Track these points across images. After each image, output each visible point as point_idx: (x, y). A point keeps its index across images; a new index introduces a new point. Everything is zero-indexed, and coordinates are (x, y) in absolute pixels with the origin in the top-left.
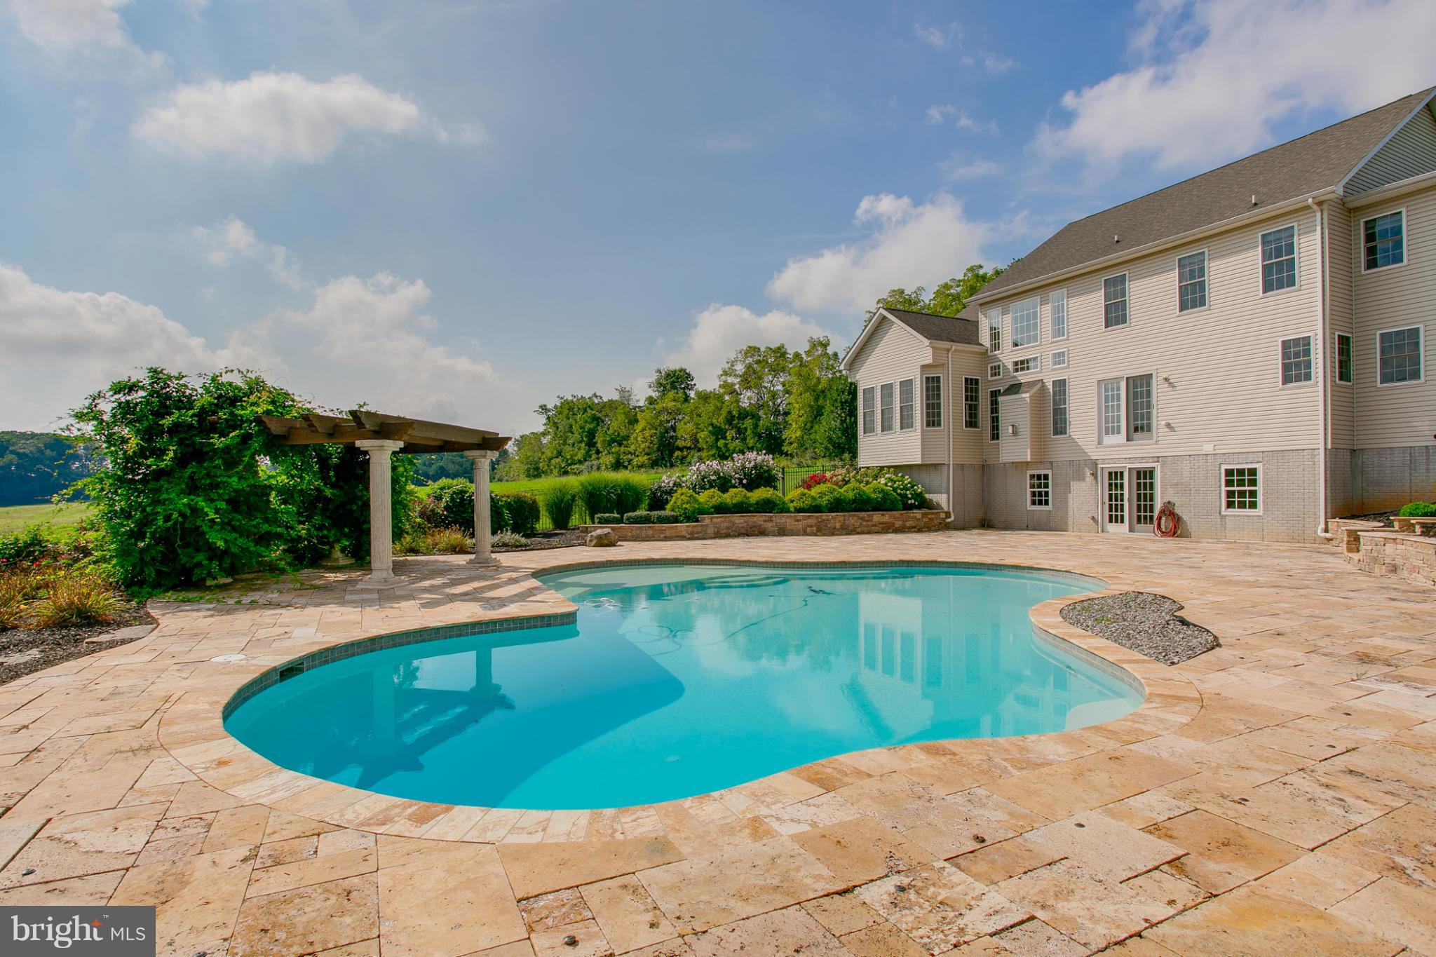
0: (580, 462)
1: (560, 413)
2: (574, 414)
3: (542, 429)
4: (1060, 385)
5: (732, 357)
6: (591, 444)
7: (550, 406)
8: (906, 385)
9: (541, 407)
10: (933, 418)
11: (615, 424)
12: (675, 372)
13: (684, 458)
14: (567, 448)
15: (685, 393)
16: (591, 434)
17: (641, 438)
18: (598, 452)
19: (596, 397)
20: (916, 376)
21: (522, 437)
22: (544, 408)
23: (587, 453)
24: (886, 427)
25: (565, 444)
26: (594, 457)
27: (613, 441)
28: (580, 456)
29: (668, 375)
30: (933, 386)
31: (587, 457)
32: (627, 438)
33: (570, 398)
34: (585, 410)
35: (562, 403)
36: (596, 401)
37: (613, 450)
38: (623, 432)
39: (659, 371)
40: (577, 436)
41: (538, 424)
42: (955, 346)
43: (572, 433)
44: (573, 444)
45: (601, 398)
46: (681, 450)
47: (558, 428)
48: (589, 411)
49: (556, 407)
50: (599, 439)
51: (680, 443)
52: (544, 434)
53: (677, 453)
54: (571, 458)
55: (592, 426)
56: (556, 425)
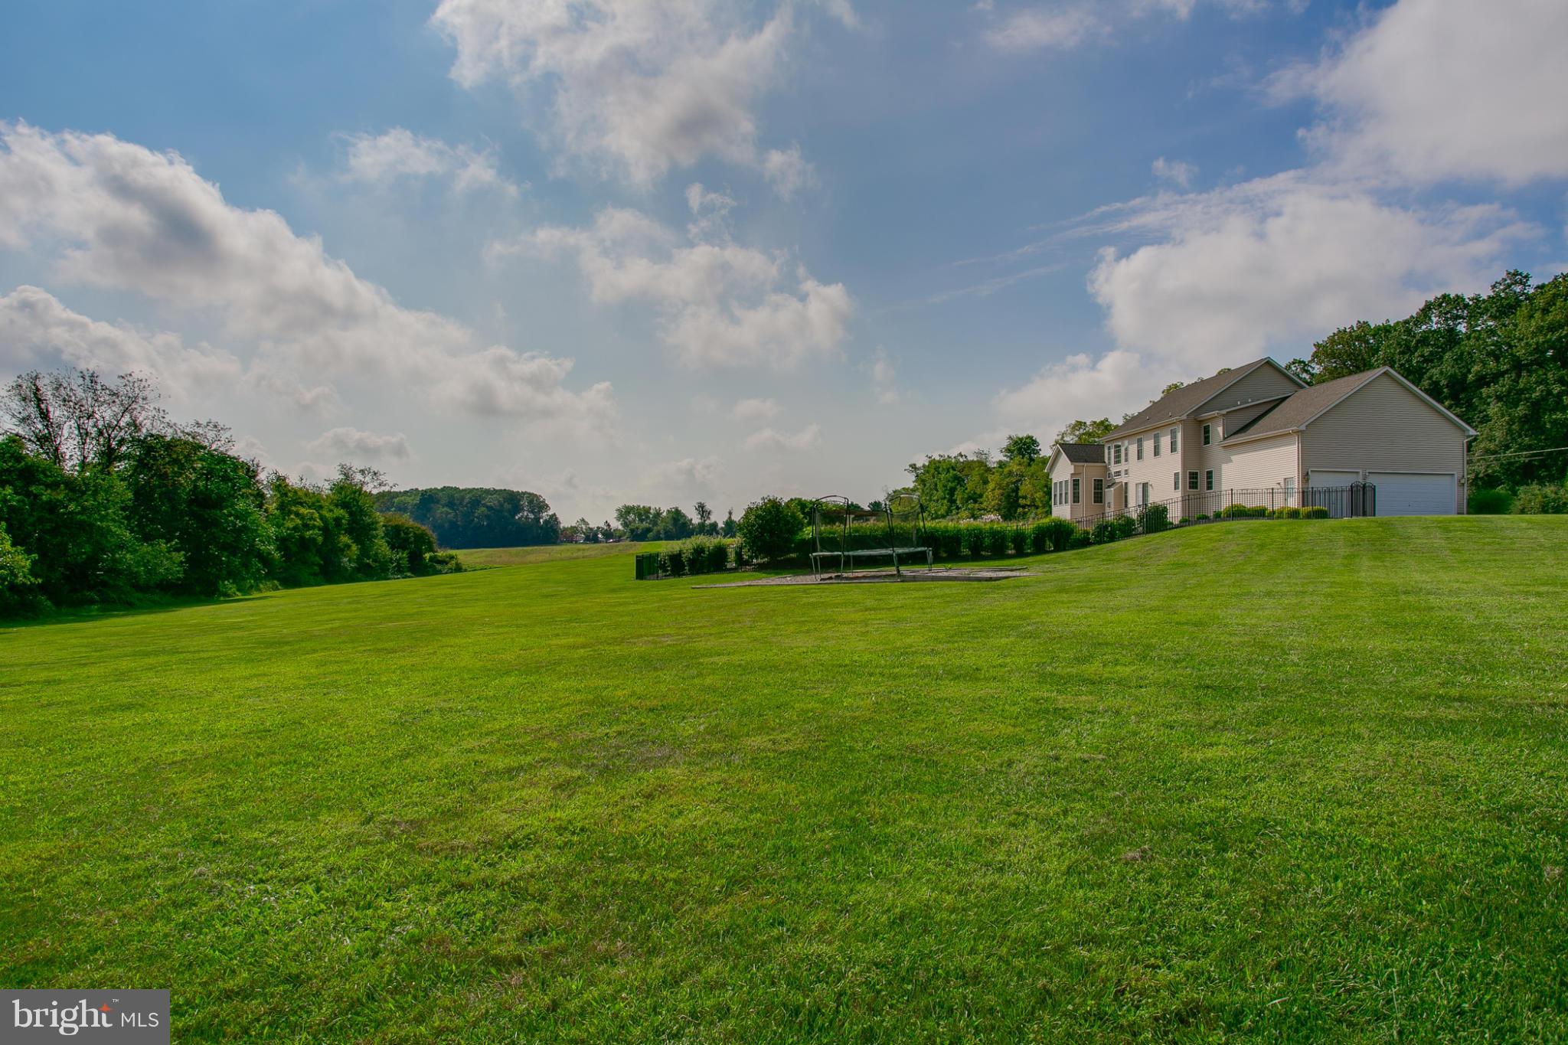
0: (943, 517)
1: (928, 472)
2: (939, 473)
3: (912, 485)
4: (1126, 484)
5: (1063, 429)
6: (952, 501)
7: (919, 465)
8: (1066, 482)
9: (910, 466)
10: (1076, 499)
11: (972, 483)
12: (1021, 439)
13: (1025, 513)
14: (932, 504)
15: (1030, 456)
16: (952, 491)
17: (992, 494)
18: (958, 508)
19: (962, 456)
20: (1068, 477)
21: (894, 492)
22: (914, 467)
23: (949, 508)
24: (1061, 503)
25: (930, 500)
26: (954, 512)
27: (969, 498)
28: (942, 511)
29: (1016, 443)
30: (1076, 483)
31: (949, 512)
32: (981, 496)
33: (937, 458)
34: (948, 472)
35: (930, 462)
36: (961, 460)
37: (970, 506)
38: (978, 491)
39: (1010, 438)
40: (940, 493)
41: (909, 481)
42: (1086, 464)
43: (937, 491)
44: (938, 500)
45: (966, 457)
46: (1024, 507)
47: (925, 485)
48: (951, 471)
49: (924, 466)
50: (958, 496)
51: (1022, 502)
52: (914, 490)
53: (1020, 510)
54: (936, 513)
55: (953, 485)
56: (923, 482)
